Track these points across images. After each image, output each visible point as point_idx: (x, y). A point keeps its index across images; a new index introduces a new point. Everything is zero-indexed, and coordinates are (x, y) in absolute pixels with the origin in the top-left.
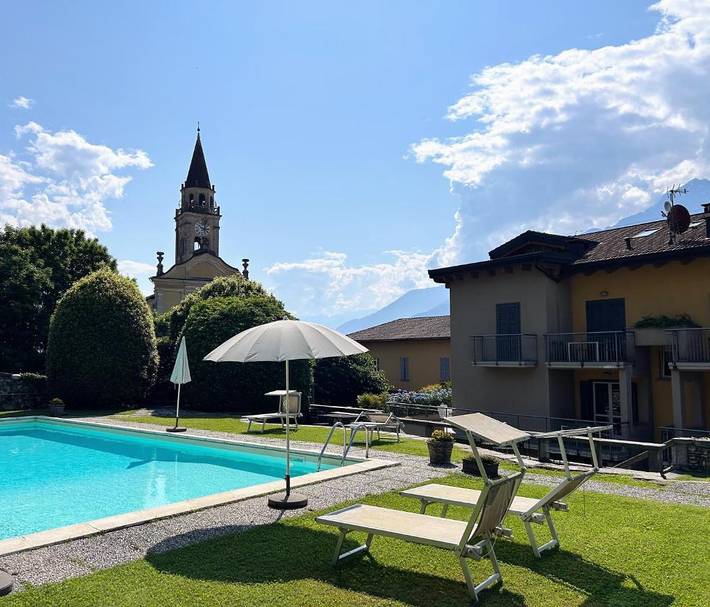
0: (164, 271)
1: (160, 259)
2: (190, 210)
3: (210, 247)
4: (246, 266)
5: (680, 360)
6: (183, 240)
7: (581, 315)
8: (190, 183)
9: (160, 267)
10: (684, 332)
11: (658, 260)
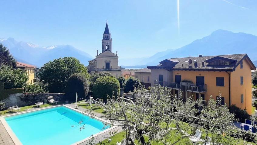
0: (99, 54)
1: (97, 52)
2: (105, 39)
3: (109, 49)
4: (117, 53)
5: (187, 90)
6: (103, 46)
7: (174, 78)
8: (105, 33)
9: (97, 54)
10: (189, 84)
11: (186, 70)
